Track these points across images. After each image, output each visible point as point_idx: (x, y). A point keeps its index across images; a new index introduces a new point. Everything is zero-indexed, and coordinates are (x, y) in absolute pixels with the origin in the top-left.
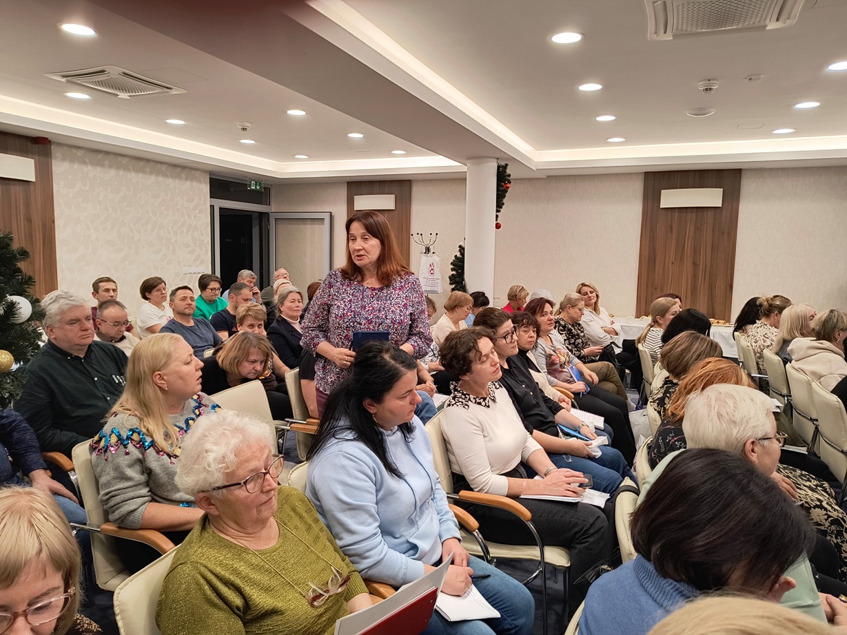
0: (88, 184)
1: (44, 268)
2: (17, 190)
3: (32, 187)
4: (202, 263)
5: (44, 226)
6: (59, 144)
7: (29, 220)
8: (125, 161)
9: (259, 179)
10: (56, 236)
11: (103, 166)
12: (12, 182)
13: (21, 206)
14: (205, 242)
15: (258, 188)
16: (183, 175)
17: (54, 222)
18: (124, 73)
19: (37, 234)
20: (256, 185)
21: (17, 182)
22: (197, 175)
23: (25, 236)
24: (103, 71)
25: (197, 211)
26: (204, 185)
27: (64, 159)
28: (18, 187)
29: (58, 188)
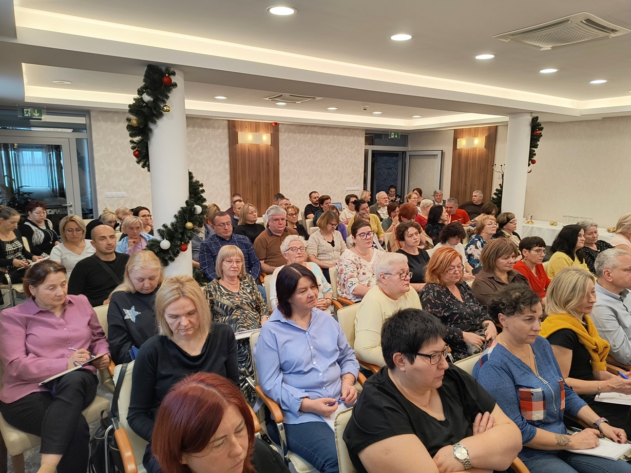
0: (297, 143)
1: (274, 188)
2: (263, 149)
4: (357, 184)
5: (274, 167)
6: (283, 125)
7: (268, 164)
8: (316, 129)
9: (396, 132)
10: (280, 171)
11: (304, 133)
13: (265, 157)
14: (361, 172)
15: (396, 137)
16: (349, 134)
17: (279, 164)
18: (290, 95)
19: (271, 172)
20: (395, 135)
22: (357, 132)
23: (265, 172)
24: (281, 96)
25: (356, 154)
26: (361, 138)
27: (285, 132)
29: (282, 147)
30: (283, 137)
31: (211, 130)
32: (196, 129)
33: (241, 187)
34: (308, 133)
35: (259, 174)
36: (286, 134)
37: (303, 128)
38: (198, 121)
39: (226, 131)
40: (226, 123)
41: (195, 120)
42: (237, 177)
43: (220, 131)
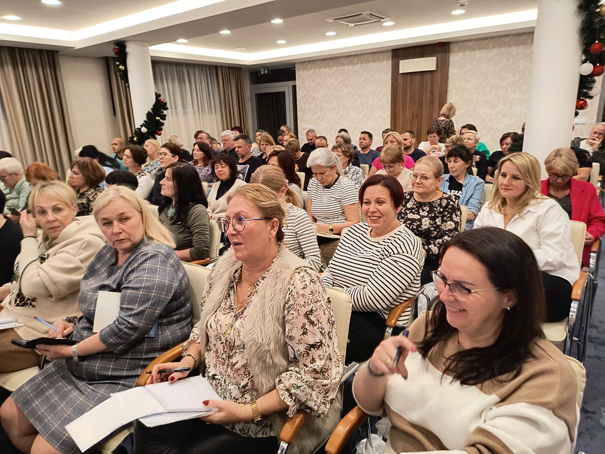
0: (475, 63)
2: (428, 77)
3: (436, 73)
5: (440, 96)
6: (457, 42)
7: (432, 93)
12: (425, 73)
13: (429, 85)
17: (446, 92)
19: (436, 101)
21: (428, 72)
23: (429, 102)
27: (459, 51)
28: (428, 75)
29: (454, 71)
30: (455, 58)
31: (376, 63)
32: (364, 65)
33: (401, 121)
34: (494, 47)
35: (421, 105)
36: (460, 54)
37: (486, 42)
38: (366, 57)
39: (390, 62)
40: (390, 53)
41: (363, 56)
42: (398, 109)
43: (385, 62)
